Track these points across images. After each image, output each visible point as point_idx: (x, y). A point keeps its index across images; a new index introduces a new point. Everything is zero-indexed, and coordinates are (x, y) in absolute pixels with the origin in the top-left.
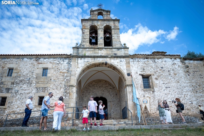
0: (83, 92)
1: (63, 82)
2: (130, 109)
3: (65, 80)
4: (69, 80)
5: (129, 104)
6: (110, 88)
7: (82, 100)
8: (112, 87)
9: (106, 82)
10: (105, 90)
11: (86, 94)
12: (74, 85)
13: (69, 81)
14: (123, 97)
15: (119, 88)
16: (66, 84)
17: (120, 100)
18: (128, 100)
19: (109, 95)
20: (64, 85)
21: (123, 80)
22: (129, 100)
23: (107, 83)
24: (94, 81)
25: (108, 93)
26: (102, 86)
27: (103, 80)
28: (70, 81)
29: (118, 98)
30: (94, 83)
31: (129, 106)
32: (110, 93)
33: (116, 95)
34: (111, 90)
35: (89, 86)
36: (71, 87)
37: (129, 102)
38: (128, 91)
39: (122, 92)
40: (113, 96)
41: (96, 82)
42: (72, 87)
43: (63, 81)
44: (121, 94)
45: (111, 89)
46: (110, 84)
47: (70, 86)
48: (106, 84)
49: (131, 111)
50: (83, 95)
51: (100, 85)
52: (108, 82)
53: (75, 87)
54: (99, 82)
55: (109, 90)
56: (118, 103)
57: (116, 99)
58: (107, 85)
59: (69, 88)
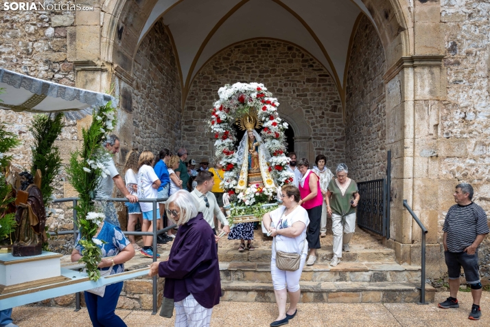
0: (192, 98)
1: (40, 46)
2: (410, 204)
3: (50, 32)
4: (69, 30)
5: (408, 172)
6: (309, 80)
7: (186, 130)
8: (315, 75)
9: (290, 49)
10: (284, 89)
11: (203, 104)
12: (99, 63)
13: (67, 35)
14: (369, 124)
15: (349, 78)
16: (54, 56)
17: (347, 131)
18: (403, 148)
19: (304, 110)
20: (46, 62)
21: (383, 30)
22: (409, 152)
23: (294, 56)
24: (237, 46)
25: (300, 103)
26: (274, 71)
27: (280, 42)
28: (73, 36)
29: (340, 125)
30: (237, 56)
31: (408, 183)
32: (305, 102)
33: (334, 108)
34: (310, 86)
35: (215, 68)
36: (81, 74)
37: (408, 161)
38: (409, 96)
39: (363, 96)
40: (318, 113)
41: (245, 52)
42: (90, 75)
43: (37, 35)
44: (361, 109)
45: (313, 80)
46: (308, 61)
47: (77, 64)
48: (290, 61)
49: (417, 213)
50: (192, 108)
51: (263, 67)
52: (300, 48)
53: (105, 75)
54: (259, 53)
55: (305, 86)
56: (341, 147)
57: (332, 126)
58: (295, 65)
59: (70, 76)
